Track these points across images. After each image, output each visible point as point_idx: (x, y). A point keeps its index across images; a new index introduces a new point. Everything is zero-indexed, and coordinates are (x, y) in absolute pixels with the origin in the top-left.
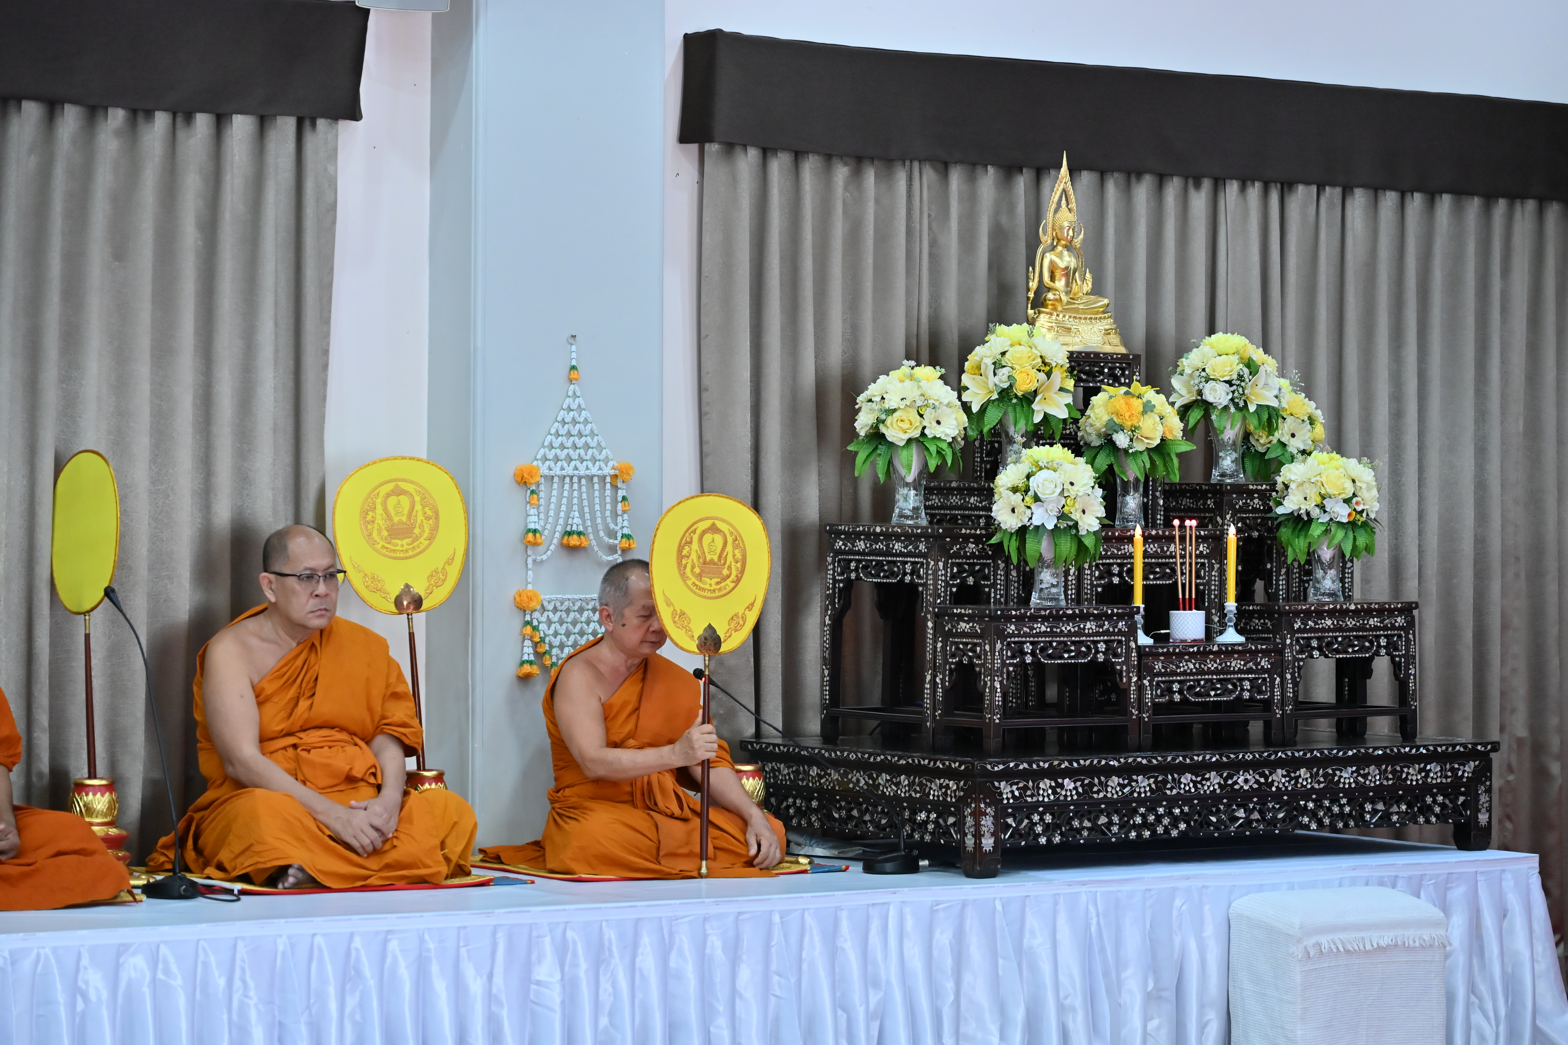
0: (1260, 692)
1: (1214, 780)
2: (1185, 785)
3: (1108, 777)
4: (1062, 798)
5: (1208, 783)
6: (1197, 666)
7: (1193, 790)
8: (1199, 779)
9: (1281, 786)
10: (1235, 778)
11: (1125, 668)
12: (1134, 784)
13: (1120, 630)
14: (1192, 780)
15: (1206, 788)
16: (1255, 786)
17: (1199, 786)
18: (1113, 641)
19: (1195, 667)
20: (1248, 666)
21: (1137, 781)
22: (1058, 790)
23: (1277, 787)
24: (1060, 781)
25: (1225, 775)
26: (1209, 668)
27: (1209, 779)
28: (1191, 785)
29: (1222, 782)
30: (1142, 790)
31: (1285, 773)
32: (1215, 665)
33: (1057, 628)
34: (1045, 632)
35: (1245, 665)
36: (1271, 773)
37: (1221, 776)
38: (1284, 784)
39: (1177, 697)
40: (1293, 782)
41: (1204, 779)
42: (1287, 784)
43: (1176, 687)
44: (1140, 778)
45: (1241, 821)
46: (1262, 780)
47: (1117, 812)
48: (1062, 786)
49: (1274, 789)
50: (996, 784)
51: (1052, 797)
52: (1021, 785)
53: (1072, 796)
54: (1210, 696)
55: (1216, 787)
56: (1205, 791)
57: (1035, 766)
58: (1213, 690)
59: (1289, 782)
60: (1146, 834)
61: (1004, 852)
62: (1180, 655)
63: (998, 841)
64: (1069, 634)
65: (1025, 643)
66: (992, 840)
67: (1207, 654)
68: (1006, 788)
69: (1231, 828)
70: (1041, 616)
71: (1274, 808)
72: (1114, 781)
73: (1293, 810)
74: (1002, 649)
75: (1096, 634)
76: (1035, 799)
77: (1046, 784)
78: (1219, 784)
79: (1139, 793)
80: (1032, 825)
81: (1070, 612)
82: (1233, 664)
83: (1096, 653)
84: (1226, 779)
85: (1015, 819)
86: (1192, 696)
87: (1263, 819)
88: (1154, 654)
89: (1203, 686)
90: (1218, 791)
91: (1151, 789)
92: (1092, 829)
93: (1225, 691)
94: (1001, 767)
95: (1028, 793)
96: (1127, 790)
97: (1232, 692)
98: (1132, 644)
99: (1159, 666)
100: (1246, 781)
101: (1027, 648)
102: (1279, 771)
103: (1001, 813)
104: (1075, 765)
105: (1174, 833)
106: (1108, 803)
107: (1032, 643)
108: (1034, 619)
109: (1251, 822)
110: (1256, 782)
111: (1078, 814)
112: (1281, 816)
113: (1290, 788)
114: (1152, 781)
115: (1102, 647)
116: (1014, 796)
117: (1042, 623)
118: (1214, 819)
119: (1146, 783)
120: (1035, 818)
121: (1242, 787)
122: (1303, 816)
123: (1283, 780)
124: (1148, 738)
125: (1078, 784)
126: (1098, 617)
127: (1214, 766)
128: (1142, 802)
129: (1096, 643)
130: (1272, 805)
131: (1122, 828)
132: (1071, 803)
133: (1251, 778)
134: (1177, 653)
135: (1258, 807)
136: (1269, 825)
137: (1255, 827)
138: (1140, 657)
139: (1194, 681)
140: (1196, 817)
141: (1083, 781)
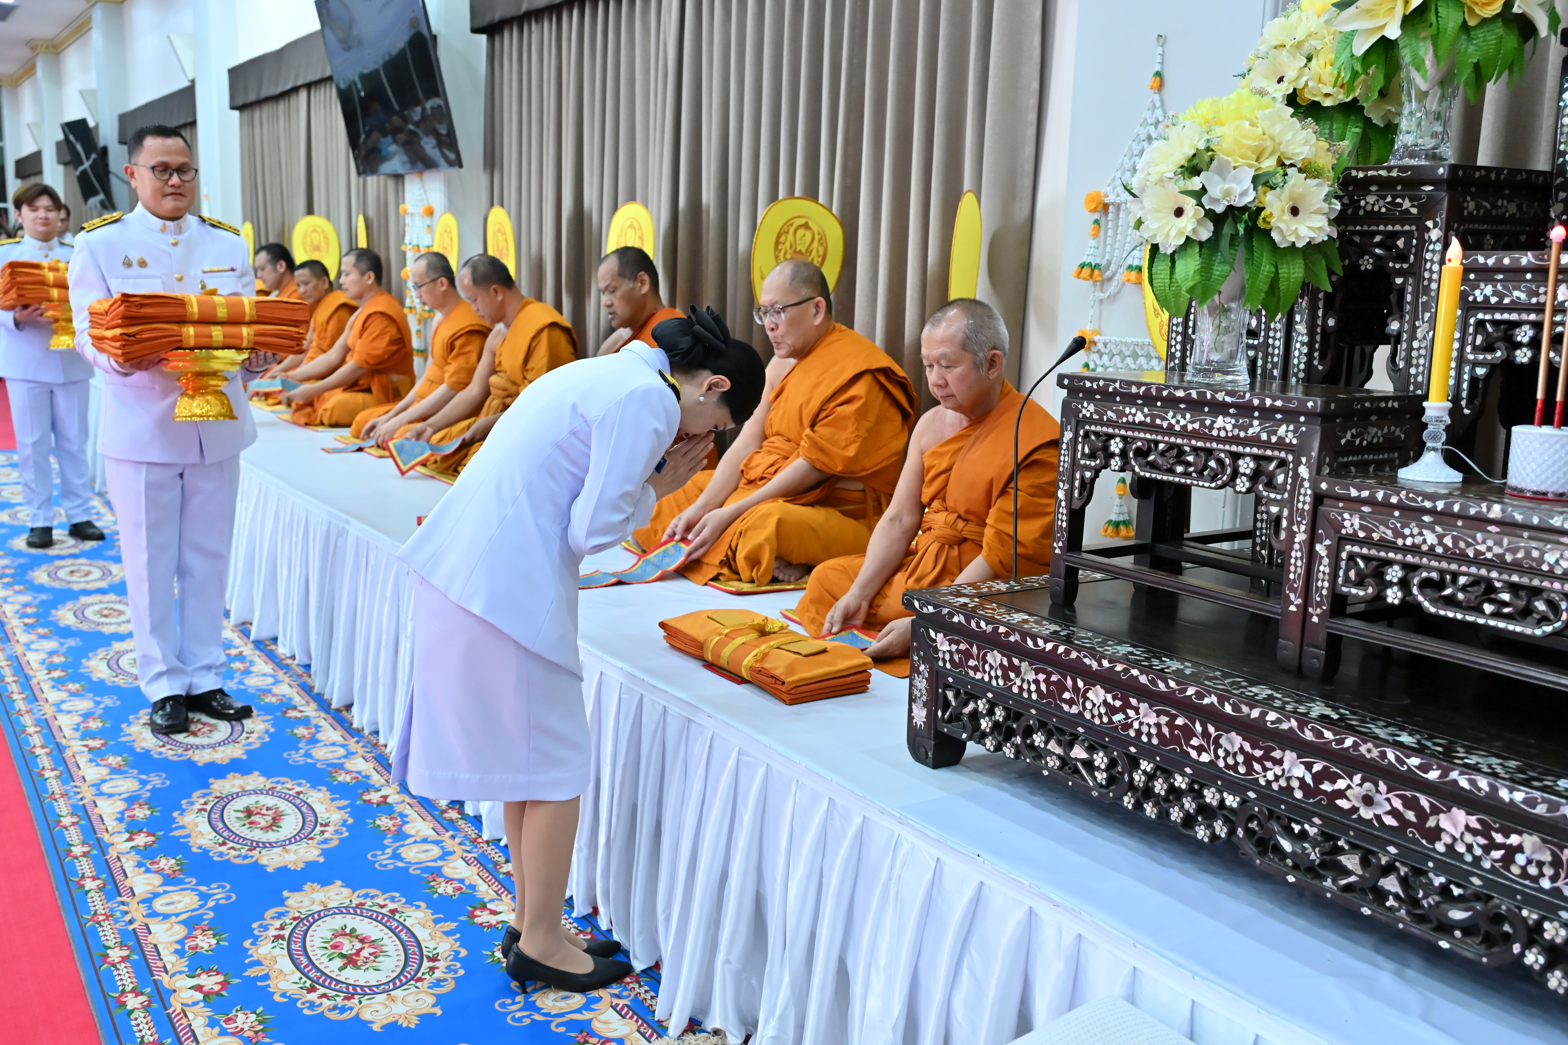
2: (1227, 753)
3: (1090, 684)
4: (1015, 690)
5: (1278, 770)
6: (1448, 541)
7: (1242, 769)
8: (1258, 753)
9: (1461, 848)
10: (1341, 784)
11: (1286, 513)
12: (1131, 713)
13: (1281, 439)
14: (1241, 749)
15: (1270, 776)
16: (1389, 821)
17: (1257, 767)
18: (1270, 459)
19: (1441, 543)
21: (1137, 710)
22: (1012, 675)
23: (1450, 848)
24: (1016, 661)
25: (1317, 768)
26: (1478, 553)
27: (1280, 762)
28: (1240, 759)
29: (1309, 780)
30: (1145, 729)
31: (1474, 824)
32: (1497, 550)
33: (1164, 419)
34: (1141, 423)
36: (1435, 811)
37: (1309, 767)
38: (1470, 848)
39: (1393, 595)
40: (1497, 854)
41: (1267, 757)
42: (1478, 852)
43: (1394, 574)
44: (1144, 707)
45: (1352, 879)
46: (1410, 816)
47: (1104, 748)
48: (1017, 671)
49: (1440, 847)
50: (932, 634)
51: (1001, 682)
52: (963, 647)
53: (1030, 692)
55: (1295, 784)
56: (1269, 783)
57: (973, 624)
58: (1491, 601)
59: (1487, 849)
60: (1149, 809)
61: (939, 736)
62: (1412, 512)
63: (931, 716)
64: (1184, 433)
65: (1112, 437)
66: (924, 713)
67: (1482, 521)
68: (943, 645)
69: (1328, 883)
70: (1137, 396)
71: (1444, 891)
72: (1097, 695)
73: (1498, 918)
74: (1074, 441)
75: (1235, 440)
76: (979, 676)
77: (995, 658)
78: (1302, 780)
79: (1139, 732)
80: (975, 715)
81: (1180, 394)
82: (1550, 558)
83: (1235, 474)
84: (1318, 778)
85: (957, 695)
86: (1433, 602)
87: (1412, 902)
88: (1347, 499)
89: (1464, 588)
90: (1298, 794)
91: (1160, 734)
92: (1065, 761)
93: (1525, 613)
94: (931, 609)
95: (972, 663)
96: (1118, 717)
97: (1544, 620)
98: (1303, 471)
99: (1351, 523)
100: (1368, 801)
101: (1116, 446)
102: (1460, 816)
103: (937, 679)
104: (1030, 643)
105: (1201, 833)
106: (1089, 726)
107: (1124, 438)
108: (1130, 399)
109: (1381, 895)
110: (1394, 812)
111: (1043, 725)
112: (1457, 915)
113: (1487, 865)
114: (1164, 719)
115: (1246, 466)
116: (952, 660)
117: (1140, 408)
118: (1287, 845)
119: (1152, 719)
120: (982, 705)
121: (1355, 810)
122: (1528, 945)
123: (1469, 838)
124: (1316, 656)
125: (1041, 677)
126: (1244, 410)
127: (1290, 741)
128: (1148, 752)
129: (1236, 457)
130: (1439, 880)
131: (1112, 780)
132: (1030, 703)
133: (1379, 798)
134: (1400, 506)
135: (1403, 870)
136: (1421, 919)
137: (1391, 909)
138: (1318, 499)
139: (1442, 572)
140: (1254, 825)
141: (1049, 675)
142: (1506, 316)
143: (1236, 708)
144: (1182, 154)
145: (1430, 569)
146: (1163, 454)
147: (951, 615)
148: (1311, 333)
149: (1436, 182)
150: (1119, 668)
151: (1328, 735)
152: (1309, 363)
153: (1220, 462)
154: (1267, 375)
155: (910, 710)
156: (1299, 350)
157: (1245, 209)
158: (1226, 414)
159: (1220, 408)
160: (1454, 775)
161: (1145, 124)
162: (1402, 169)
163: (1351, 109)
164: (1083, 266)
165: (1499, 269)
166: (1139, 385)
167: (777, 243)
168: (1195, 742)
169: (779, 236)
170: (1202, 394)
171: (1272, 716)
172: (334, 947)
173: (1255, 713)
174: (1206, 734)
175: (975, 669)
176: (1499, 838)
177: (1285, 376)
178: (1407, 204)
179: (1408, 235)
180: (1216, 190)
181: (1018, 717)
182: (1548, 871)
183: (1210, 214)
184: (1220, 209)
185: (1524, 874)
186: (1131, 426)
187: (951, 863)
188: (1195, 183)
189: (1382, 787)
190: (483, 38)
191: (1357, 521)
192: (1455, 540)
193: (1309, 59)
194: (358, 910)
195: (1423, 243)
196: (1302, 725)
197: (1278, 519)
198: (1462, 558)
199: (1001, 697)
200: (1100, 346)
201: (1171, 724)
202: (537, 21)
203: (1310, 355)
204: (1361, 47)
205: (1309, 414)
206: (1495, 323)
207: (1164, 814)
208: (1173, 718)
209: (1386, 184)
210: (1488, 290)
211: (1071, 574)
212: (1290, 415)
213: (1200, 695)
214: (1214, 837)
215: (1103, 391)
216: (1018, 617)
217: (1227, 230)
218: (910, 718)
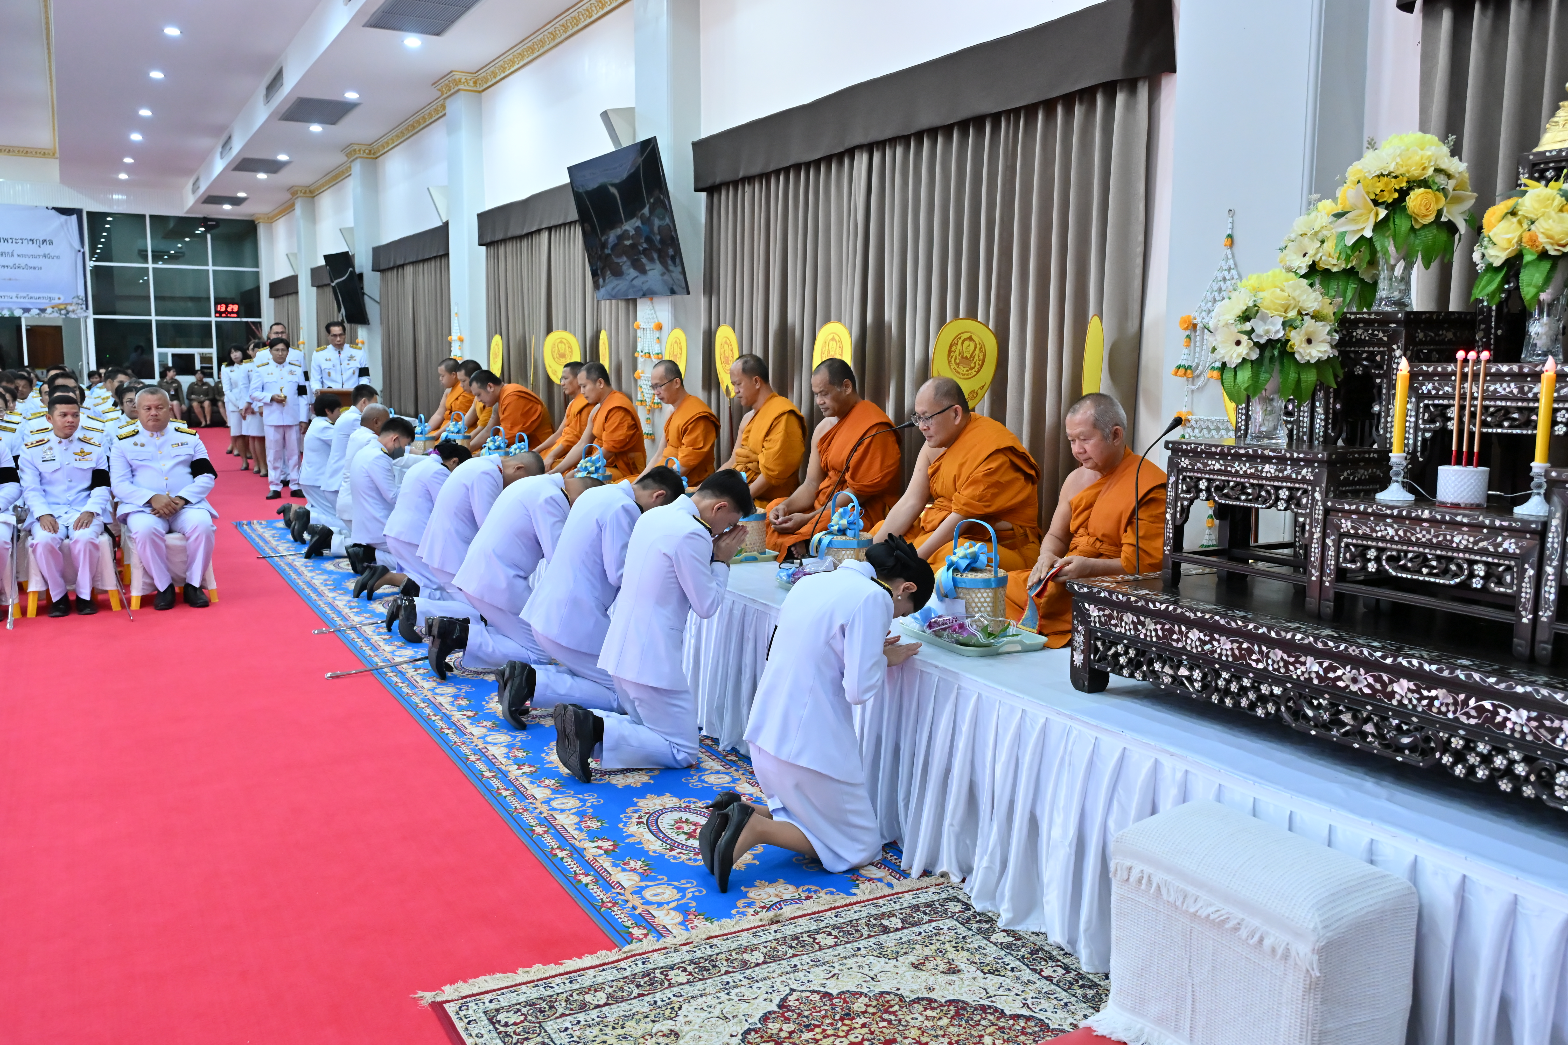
0: (1500, 582)
1: (1313, 666)
2: (1274, 661)
3: (1189, 628)
4: (1142, 636)
5: (1303, 669)
6: (1401, 533)
7: (1282, 670)
8: (1292, 660)
9: (1406, 702)
10: (1339, 672)
11: (1308, 521)
12: (1215, 643)
13: (1304, 477)
14: (1282, 659)
15: (1299, 672)
16: (1367, 691)
17: (1291, 668)
18: (1298, 489)
19: (1397, 534)
20: (1481, 545)
21: (1219, 641)
22: (1140, 627)
23: (1400, 702)
24: (1142, 618)
25: (1325, 664)
26: (1418, 539)
27: (1304, 664)
28: (1281, 664)
29: (1321, 672)
30: (1224, 652)
31: (1413, 687)
32: (1428, 536)
33: (1233, 467)
34: (1219, 470)
35: (1476, 543)
36: (1391, 682)
37: (1321, 664)
38: (1410, 701)
39: (1372, 567)
40: (1425, 702)
41: (1297, 661)
42: (1415, 702)
43: (1372, 554)
44: (1223, 639)
45: (1348, 728)
46: (1378, 686)
47: (1199, 667)
48: (1143, 624)
49: (1395, 702)
50: (1087, 605)
51: (1133, 632)
52: (1107, 612)
53: (1151, 637)
54: (1421, 573)
55: (1313, 675)
56: (1298, 676)
57: (1114, 597)
58: (1426, 567)
59: (1419, 700)
60: (1228, 702)
61: (1092, 671)
62: (1380, 517)
63: (1086, 659)
64: (1245, 475)
65: (1201, 479)
66: (1082, 657)
67: (1419, 520)
68: (1094, 612)
69: (1334, 732)
70: (1216, 453)
71: (1398, 728)
72: (1195, 634)
73: (1427, 740)
74: (1176, 483)
75: (1276, 478)
76: (1118, 630)
77: (1129, 617)
78: (1317, 673)
79: (1220, 655)
80: (1117, 655)
81: (1242, 451)
82: (1457, 539)
83: (1278, 499)
84: (1326, 671)
85: (1104, 644)
86: (1394, 569)
87: (1380, 736)
88: (1343, 511)
89: (1411, 560)
90: (1316, 682)
91: (1233, 655)
92: (1175, 678)
93: (1445, 572)
94: (1086, 590)
95: (1113, 622)
96: (1208, 647)
97: (1456, 575)
98: (1317, 496)
99: (1346, 525)
100: (1355, 680)
101: (1203, 485)
102: (1404, 682)
103: (1090, 634)
104: (1151, 606)
105: (1260, 712)
106: (1190, 655)
107: (1208, 480)
108: (1211, 455)
109: (1364, 735)
110: (1369, 686)
111: (1160, 658)
112: (1406, 740)
113: (1420, 709)
114: (1235, 645)
115: (1284, 494)
116: (1100, 622)
117: (1218, 461)
118: (1310, 713)
119: (1228, 646)
120: (1120, 648)
121: (1347, 686)
122: (1443, 753)
123: (1410, 695)
124: (1329, 607)
125: (1159, 627)
126: (1281, 460)
127: (1309, 650)
128: (1226, 666)
129: (1277, 488)
130: (1395, 722)
131: (1205, 687)
132: (1152, 644)
133: (1361, 678)
134: (1373, 514)
135: (1376, 719)
136: (1387, 746)
137: (1370, 743)
138: (1327, 511)
139: (1398, 551)
140: (1291, 704)
141: (1164, 625)
142: (1441, 402)
143: (1278, 633)
144: (1239, 308)
145: (1392, 550)
146: (1232, 488)
147: (1099, 592)
148: (1326, 413)
149: (1397, 322)
150: (1207, 616)
151: (1331, 644)
152: (1325, 432)
153: (1268, 492)
154: (1300, 440)
155: (1072, 656)
156: (1319, 423)
157: (1279, 340)
158: (1271, 463)
159: (1267, 460)
160: (1400, 659)
161: (1221, 269)
162: (1377, 314)
163: (1350, 273)
164: (1179, 367)
165: (1435, 373)
166: (1216, 446)
167: (950, 351)
168: (1254, 657)
169: (951, 346)
170: (1255, 452)
171: (1299, 636)
172: (678, 828)
173: (1289, 636)
174: (1261, 652)
175: (1116, 626)
176: (1425, 693)
177: (1311, 440)
178: (1381, 335)
179: (1383, 353)
180: (1260, 330)
181: (1144, 653)
182: (1452, 708)
183: (1257, 344)
184: (1263, 341)
185: (1440, 712)
186: (1212, 472)
187: (1105, 738)
188: (1248, 326)
189: (1362, 671)
190: (703, 195)
191: (1349, 524)
192: (1405, 532)
193: (1323, 242)
194: (687, 809)
195: (1391, 358)
196: (1316, 639)
197: (1304, 525)
198: (1409, 543)
199: (1134, 641)
200: (1193, 423)
201: (1240, 648)
202: (749, 184)
203: (1326, 427)
204: (1350, 241)
205: (1320, 462)
206: (1435, 406)
207: (1237, 704)
208: (1241, 644)
209: (1368, 323)
210: (1430, 386)
211: (1176, 566)
212: (1309, 463)
213: (1256, 628)
214: (1268, 714)
215: (1194, 451)
216: (1142, 592)
217: (1267, 354)
218: (1072, 661)
